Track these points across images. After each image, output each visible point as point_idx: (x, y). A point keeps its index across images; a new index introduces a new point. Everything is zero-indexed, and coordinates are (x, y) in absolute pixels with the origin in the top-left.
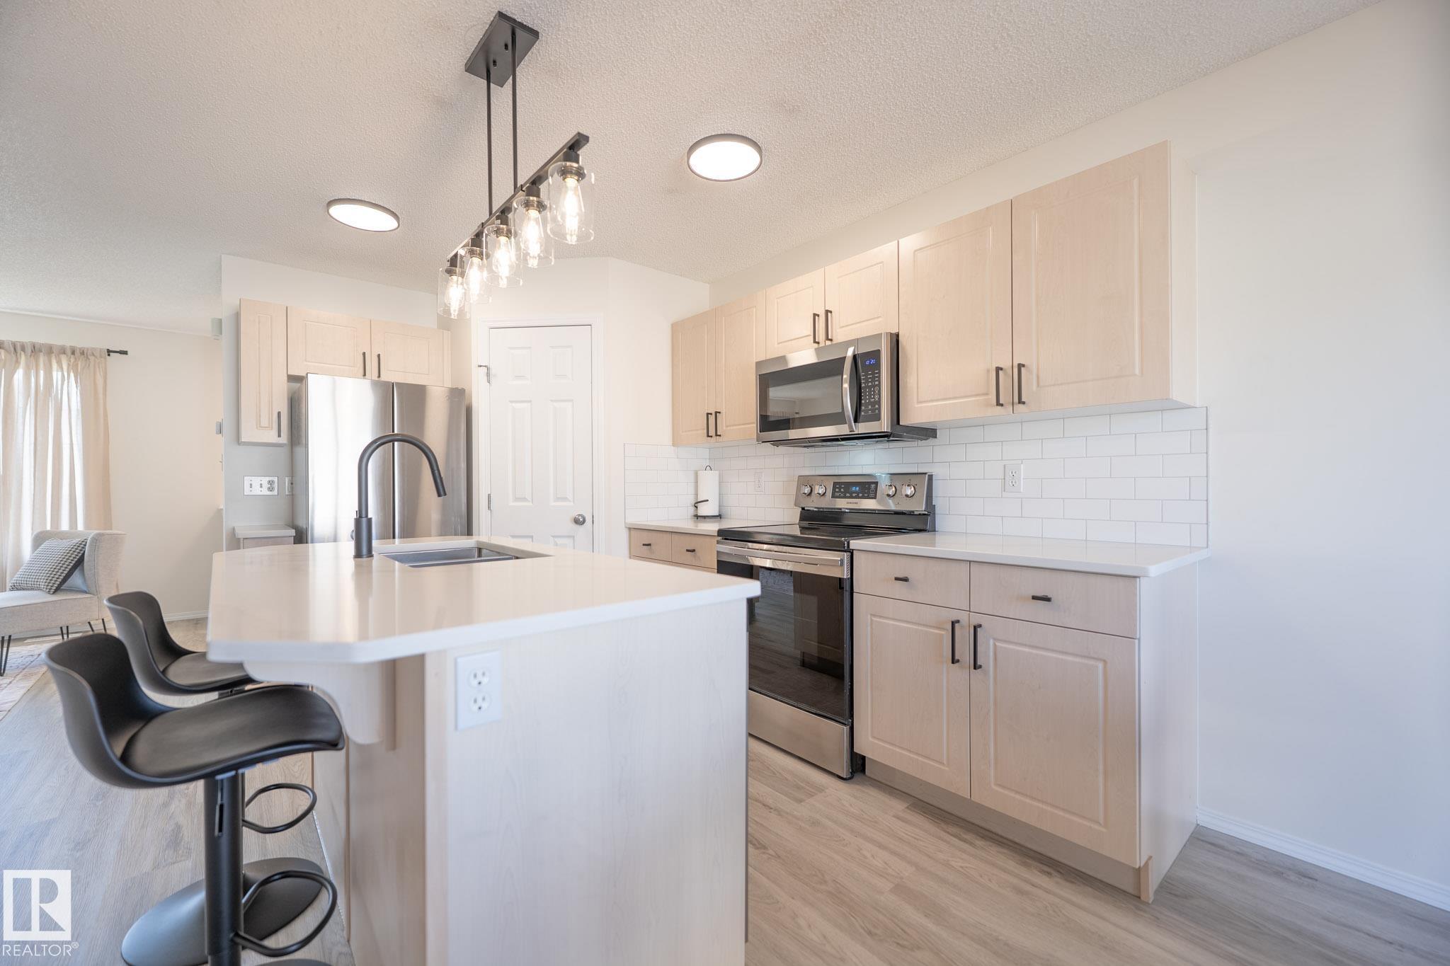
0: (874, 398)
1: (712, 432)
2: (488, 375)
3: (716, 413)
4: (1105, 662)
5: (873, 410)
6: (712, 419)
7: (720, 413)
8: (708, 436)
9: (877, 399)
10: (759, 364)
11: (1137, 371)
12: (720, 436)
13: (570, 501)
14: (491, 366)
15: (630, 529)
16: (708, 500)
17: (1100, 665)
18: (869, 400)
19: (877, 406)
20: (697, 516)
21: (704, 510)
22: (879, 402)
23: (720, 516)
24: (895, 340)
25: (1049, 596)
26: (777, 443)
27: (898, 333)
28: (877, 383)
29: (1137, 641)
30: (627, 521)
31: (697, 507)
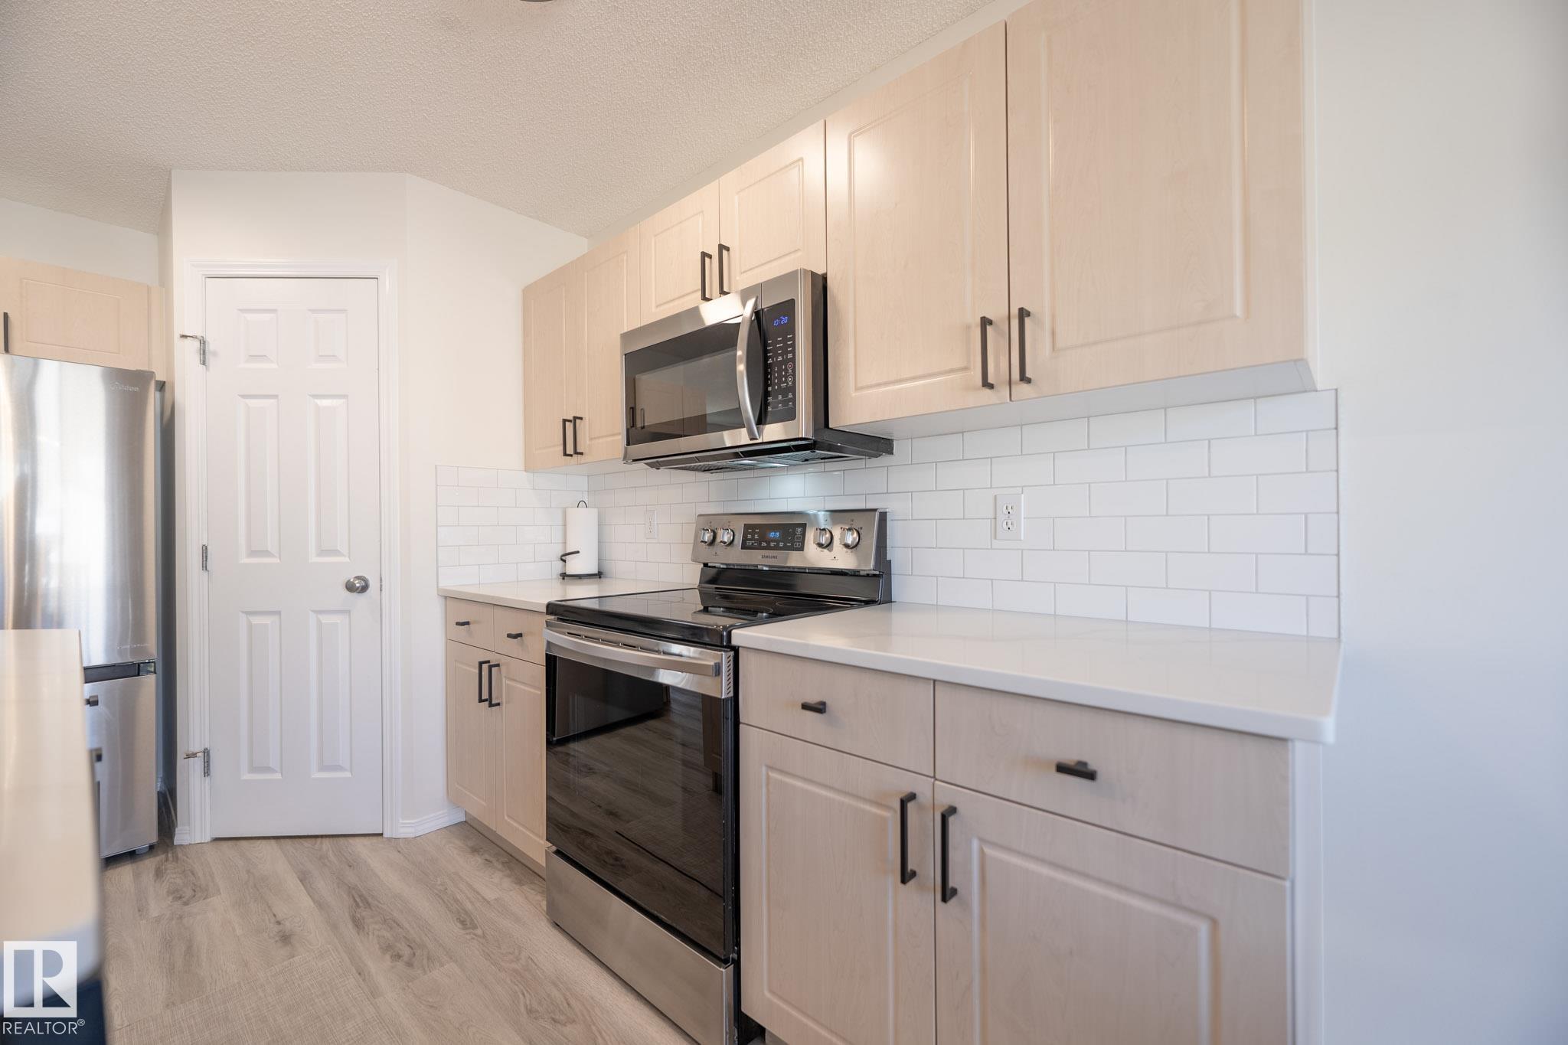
0: (786, 382)
1: (570, 450)
2: (203, 352)
3: (575, 418)
4: (1214, 923)
5: (785, 403)
6: (569, 426)
7: (581, 418)
8: (565, 454)
9: (790, 384)
10: (626, 337)
11: (1239, 311)
12: (582, 454)
13: (343, 555)
14: (208, 339)
15: (446, 597)
16: (578, 552)
17: (1204, 928)
18: (779, 387)
19: (790, 395)
20: (564, 576)
21: (575, 566)
22: (793, 389)
23: (599, 575)
24: (820, 286)
25: (1093, 765)
26: (656, 462)
27: (826, 274)
28: (790, 356)
29: (1287, 884)
30: (440, 585)
31: (565, 561)
